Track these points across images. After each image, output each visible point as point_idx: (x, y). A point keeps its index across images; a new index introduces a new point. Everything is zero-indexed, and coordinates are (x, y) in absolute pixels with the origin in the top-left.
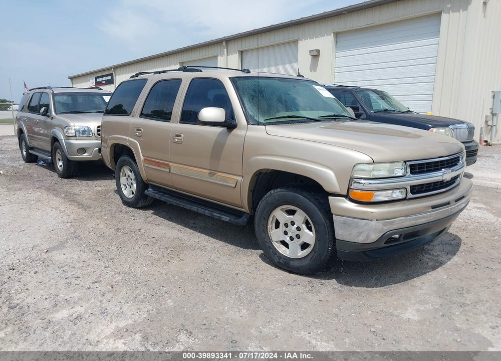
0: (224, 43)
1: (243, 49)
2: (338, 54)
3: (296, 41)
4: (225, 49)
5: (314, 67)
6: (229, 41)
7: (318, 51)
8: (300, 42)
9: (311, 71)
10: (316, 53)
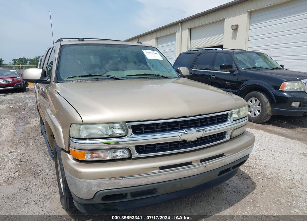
0: (180, 24)
1: (191, 27)
2: (251, 27)
3: (223, 20)
4: (180, 28)
5: (234, 37)
6: (182, 22)
7: (237, 26)
8: (226, 20)
9: (232, 40)
10: (235, 28)
